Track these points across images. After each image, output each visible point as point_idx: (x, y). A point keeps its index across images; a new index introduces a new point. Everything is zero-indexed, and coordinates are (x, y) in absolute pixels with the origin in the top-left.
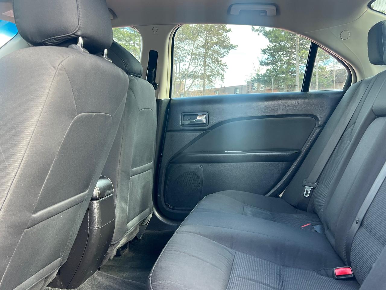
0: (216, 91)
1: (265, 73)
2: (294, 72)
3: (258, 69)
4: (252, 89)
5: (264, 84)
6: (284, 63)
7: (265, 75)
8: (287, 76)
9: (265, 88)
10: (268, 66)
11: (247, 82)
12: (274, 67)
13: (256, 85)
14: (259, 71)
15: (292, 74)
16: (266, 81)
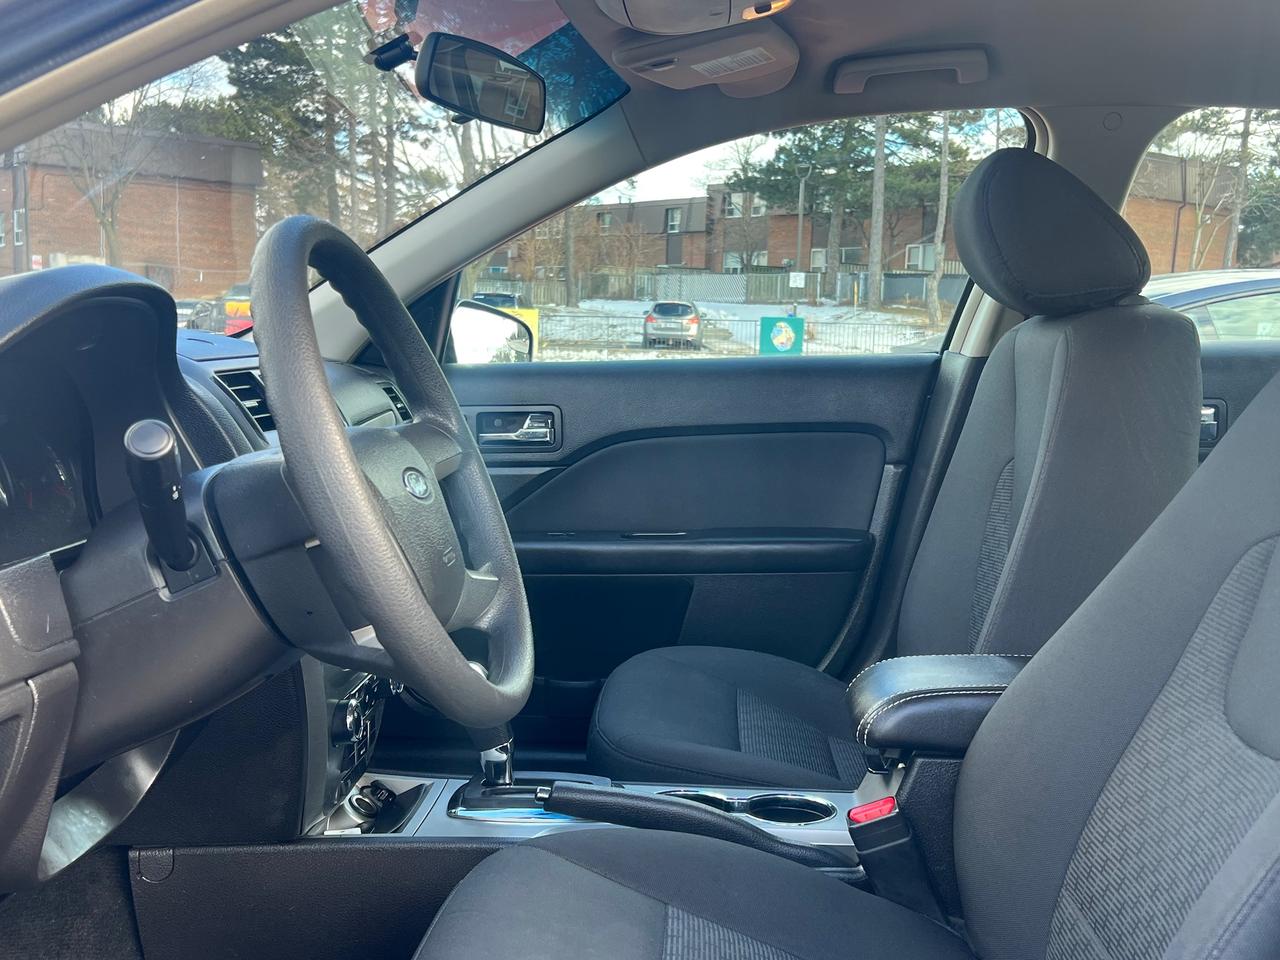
0: (603, 214)
1: (771, 160)
2: (868, 160)
3: (744, 146)
4: (723, 211)
5: (767, 200)
6: (833, 129)
7: (770, 169)
8: (842, 173)
9: (769, 211)
10: (782, 137)
11: (708, 190)
12: (800, 140)
13: (737, 199)
14: (749, 152)
15: (859, 167)
16: (774, 187)
